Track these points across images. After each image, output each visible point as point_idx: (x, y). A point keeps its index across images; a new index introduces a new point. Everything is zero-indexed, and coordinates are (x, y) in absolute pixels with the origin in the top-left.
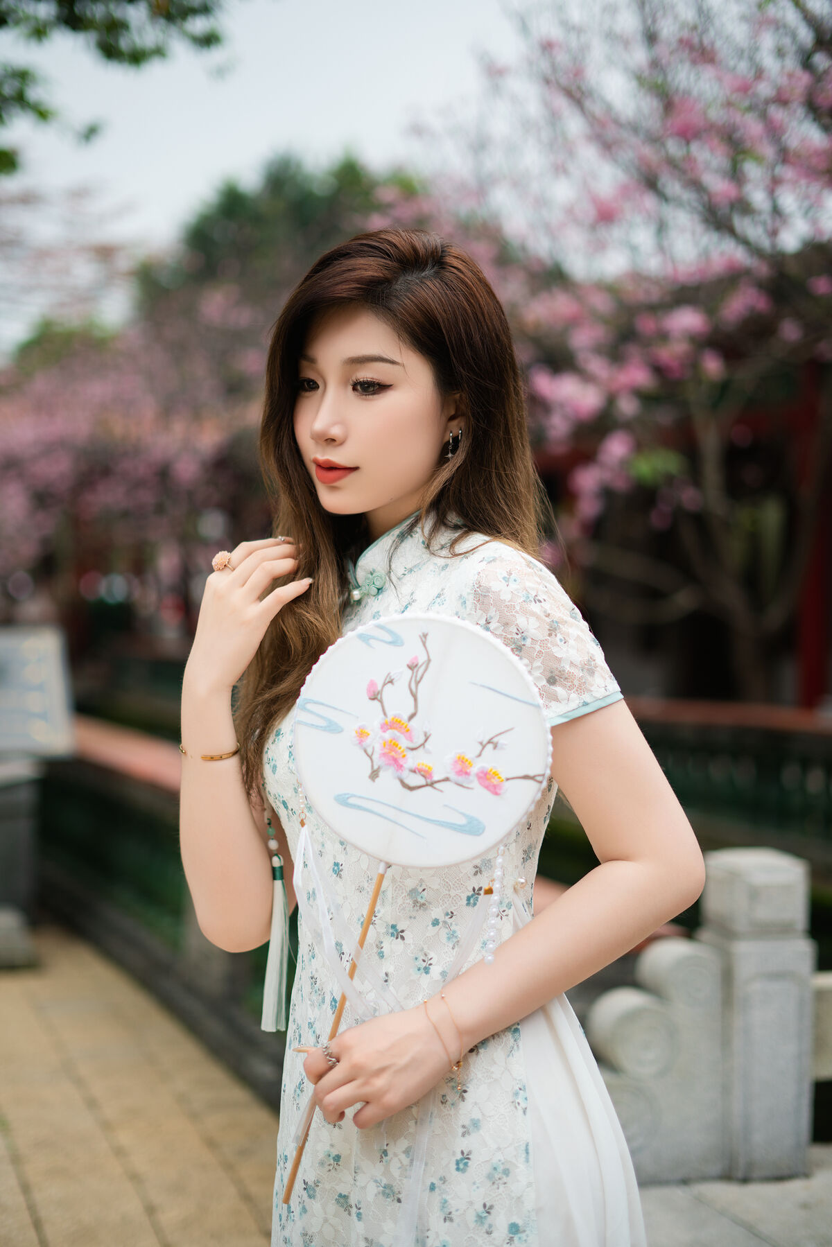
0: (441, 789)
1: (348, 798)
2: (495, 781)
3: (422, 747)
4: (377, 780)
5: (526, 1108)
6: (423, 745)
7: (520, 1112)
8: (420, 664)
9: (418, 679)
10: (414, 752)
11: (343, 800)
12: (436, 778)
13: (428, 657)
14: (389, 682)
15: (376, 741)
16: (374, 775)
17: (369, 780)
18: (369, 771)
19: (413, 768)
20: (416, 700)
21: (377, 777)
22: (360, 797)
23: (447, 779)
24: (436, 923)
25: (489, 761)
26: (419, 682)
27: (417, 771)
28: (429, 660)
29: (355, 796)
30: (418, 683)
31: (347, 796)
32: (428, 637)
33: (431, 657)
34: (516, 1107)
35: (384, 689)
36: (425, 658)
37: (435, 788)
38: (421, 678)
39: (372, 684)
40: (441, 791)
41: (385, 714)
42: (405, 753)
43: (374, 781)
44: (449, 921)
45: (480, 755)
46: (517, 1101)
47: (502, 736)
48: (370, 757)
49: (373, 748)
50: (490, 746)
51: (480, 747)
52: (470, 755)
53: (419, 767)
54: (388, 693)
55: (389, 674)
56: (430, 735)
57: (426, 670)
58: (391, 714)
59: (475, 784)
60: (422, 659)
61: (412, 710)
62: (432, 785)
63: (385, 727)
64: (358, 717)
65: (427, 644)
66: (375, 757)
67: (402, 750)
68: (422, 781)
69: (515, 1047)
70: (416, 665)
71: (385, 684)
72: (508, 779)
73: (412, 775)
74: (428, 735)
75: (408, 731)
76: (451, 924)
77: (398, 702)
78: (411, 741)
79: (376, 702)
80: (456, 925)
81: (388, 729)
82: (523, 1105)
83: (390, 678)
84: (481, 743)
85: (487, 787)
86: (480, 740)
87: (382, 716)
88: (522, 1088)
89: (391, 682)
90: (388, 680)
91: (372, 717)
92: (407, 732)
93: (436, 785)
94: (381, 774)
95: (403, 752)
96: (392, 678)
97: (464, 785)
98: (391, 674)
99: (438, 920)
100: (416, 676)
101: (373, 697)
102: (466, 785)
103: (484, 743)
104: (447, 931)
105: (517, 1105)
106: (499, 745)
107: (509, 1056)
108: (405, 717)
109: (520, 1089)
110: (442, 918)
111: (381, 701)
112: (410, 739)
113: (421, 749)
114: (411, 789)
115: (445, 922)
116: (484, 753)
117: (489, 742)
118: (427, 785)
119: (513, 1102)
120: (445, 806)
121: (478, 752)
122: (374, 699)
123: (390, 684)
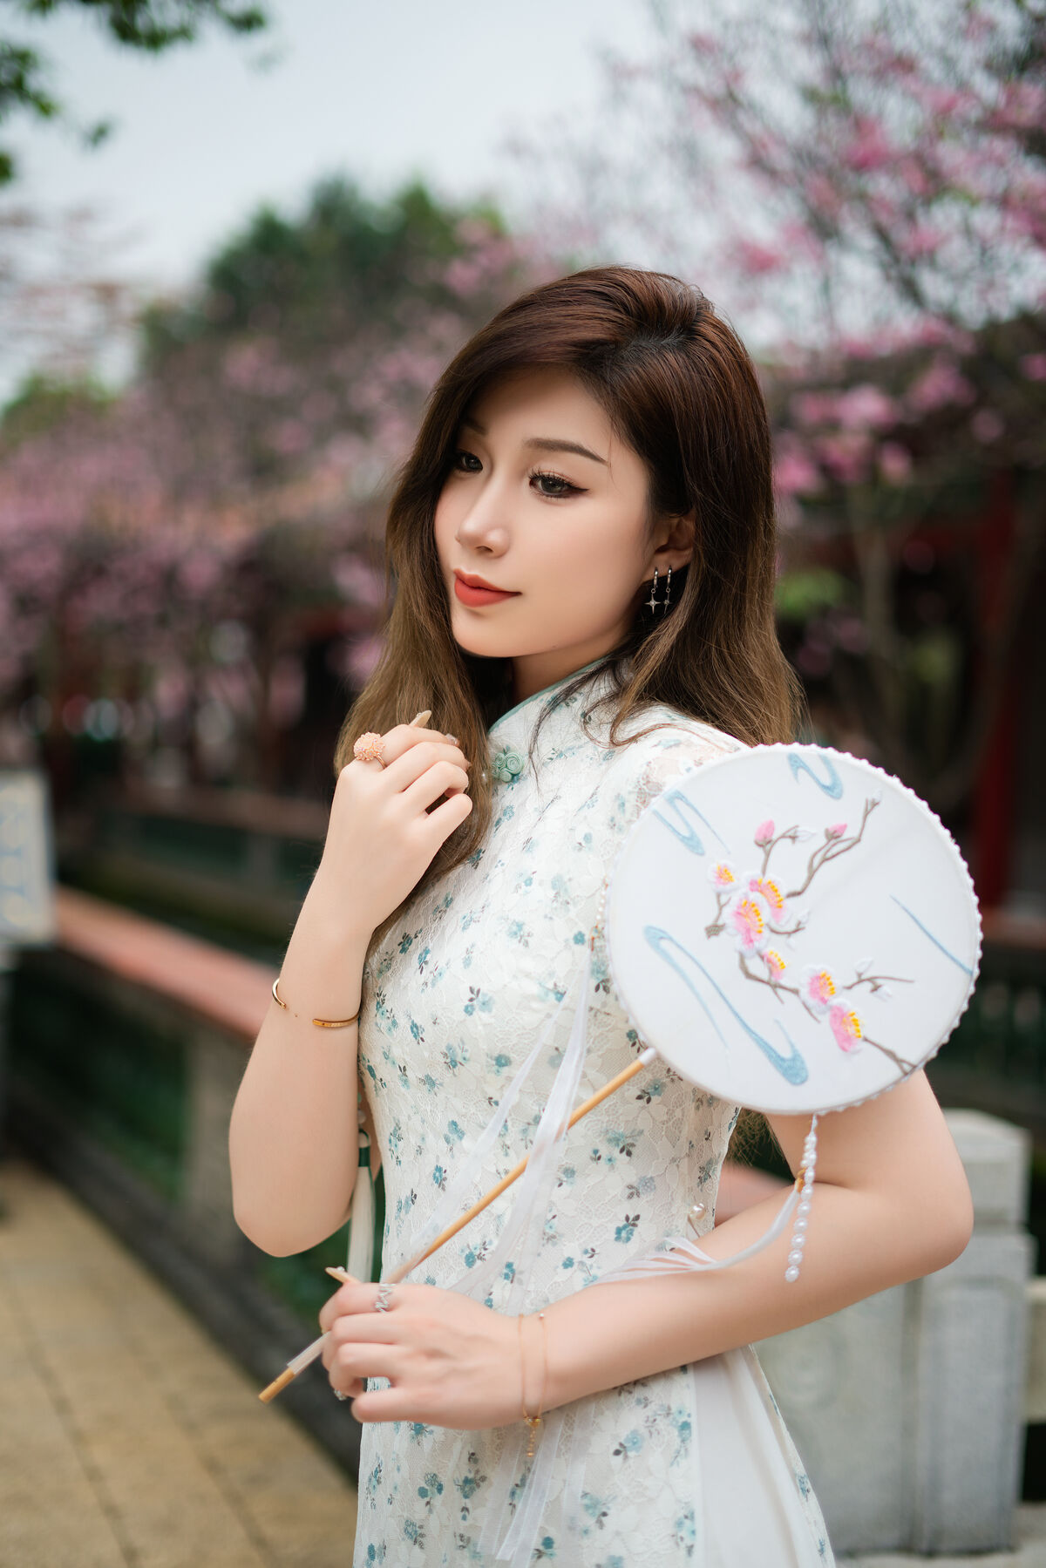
0: (782, 997)
1: (662, 938)
2: (851, 1030)
3: (786, 935)
4: (714, 938)
5: (692, 1546)
6: (789, 934)
7: (683, 1552)
8: (845, 836)
9: (829, 854)
10: (774, 936)
11: (656, 937)
12: (783, 982)
13: (860, 835)
14: (790, 837)
15: (739, 892)
16: (714, 930)
17: (704, 934)
18: (710, 922)
19: (763, 953)
20: (810, 878)
21: (715, 934)
22: (679, 946)
23: (795, 992)
24: (568, 1263)
25: (856, 1002)
26: (828, 859)
27: (765, 959)
28: (859, 840)
29: (671, 939)
30: (825, 860)
31: (662, 935)
32: (877, 809)
33: (863, 837)
34: (677, 1544)
35: (779, 842)
36: (855, 834)
37: (776, 993)
38: (834, 856)
39: (770, 826)
40: (782, 1002)
41: (764, 872)
42: (763, 929)
43: (709, 937)
44: (589, 1262)
45: (850, 988)
46: (680, 1534)
47: (892, 982)
48: (721, 907)
49: (730, 899)
50: (868, 986)
51: (855, 979)
52: (838, 982)
53: (772, 957)
54: (782, 848)
55: (797, 826)
56: (803, 928)
57: (848, 848)
58: (771, 875)
59: (826, 1019)
60: (850, 833)
61: (799, 888)
62: (775, 986)
63: (755, 885)
64: (729, 853)
65: (870, 817)
66: (727, 911)
67: (762, 923)
68: (765, 975)
69: (683, 1452)
70: (838, 837)
71: (783, 836)
72: (866, 1040)
73: (758, 959)
74: (801, 926)
75: (780, 907)
76: (591, 1266)
77: (787, 867)
78: (777, 922)
79: (760, 851)
80: (599, 1268)
81: (757, 890)
82: (688, 1542)
83: (796, 832)
84: (860, 975)
85: (836, 1032)
86: (861, 970)
87: (759, 871)
88: (689, 1515)
89: (793, 838)
90: (791, 833)
91: (747, 866)
92: (777, 907)
93: (780, 991)
94: (723, 934)
95: (761, 926)
96: (798, 834)
97: (813, 1012)
98: (799, 829)
99: (572, 1259)
100: (828, 851)
101: (760, 843)
102: (815, 1015)
103: (863, 977)
104: (584, 1275)
105: (679, 1540)
106: (880, 991)
107: (672, 1464)
108: (784, 891)
109: (686, 1517)
110: (578, 1257)
111: (768, 854)
112: (776, 916)
113: (783, 938)
114: (749, 976)
115: (581, 1263)
116: (856, 988)
117: (870, 980)
118: (768, 983)
119: (673, 1536)
120: (777, 1022)
121: (849, 983)
122: (761, 846)
123: (789, 841)
